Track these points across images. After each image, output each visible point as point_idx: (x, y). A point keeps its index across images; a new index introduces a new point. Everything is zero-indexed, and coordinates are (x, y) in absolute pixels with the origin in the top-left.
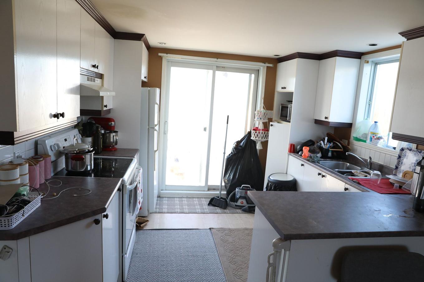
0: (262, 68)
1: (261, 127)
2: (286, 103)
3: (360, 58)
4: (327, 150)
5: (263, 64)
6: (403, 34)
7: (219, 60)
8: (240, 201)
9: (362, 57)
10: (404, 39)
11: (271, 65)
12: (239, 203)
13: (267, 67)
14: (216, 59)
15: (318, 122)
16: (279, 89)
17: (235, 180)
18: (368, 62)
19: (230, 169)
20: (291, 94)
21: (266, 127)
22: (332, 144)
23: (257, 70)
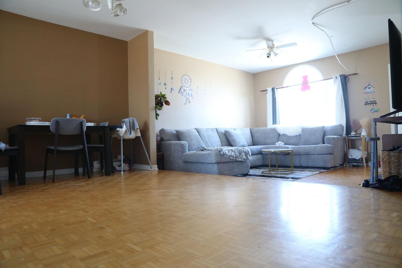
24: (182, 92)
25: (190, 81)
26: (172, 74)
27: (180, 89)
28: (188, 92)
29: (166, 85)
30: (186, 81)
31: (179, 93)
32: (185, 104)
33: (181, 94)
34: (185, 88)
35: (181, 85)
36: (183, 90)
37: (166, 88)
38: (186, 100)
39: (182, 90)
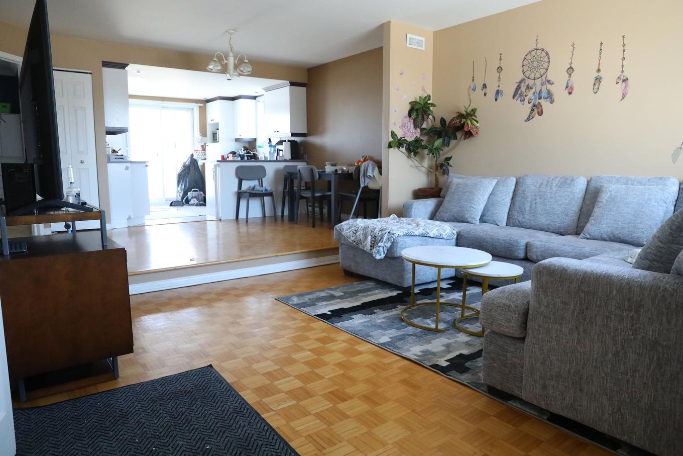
0: (196, 107)
1: (200, 149)
2: (215, 131)
3: (255, 99)
4: (243, 156)
5: (196, 104)
6: (264, 89)
7: (164, 102)
8: (192, 200)
9: (256, 99)
10: (264, 91)
11: (202, 105)
12: (192, 202)
13: (199, 106)
14: (162, 102)
15: (237, 140)
16: (209, 121)
17: (187, 188)
18: (259, 101)
19: (181, 182)
20: (217, 124)
21: (204, 148)
22: (246, 152)
23: (191, 109)
24: (521, 95)
25: (547, 60)
26: (500, 59)
27: (518, 88)
28: (538, 91)
29: (486, 87)
30: (535, 64)
31: (514, 97)
32: (528, 119)
33: (519, 99)
34: (531, 82)
35: (521, 78)
36: (525, 87)
37: (485, 94)
38: (533, 110)
39: (523, 88)
